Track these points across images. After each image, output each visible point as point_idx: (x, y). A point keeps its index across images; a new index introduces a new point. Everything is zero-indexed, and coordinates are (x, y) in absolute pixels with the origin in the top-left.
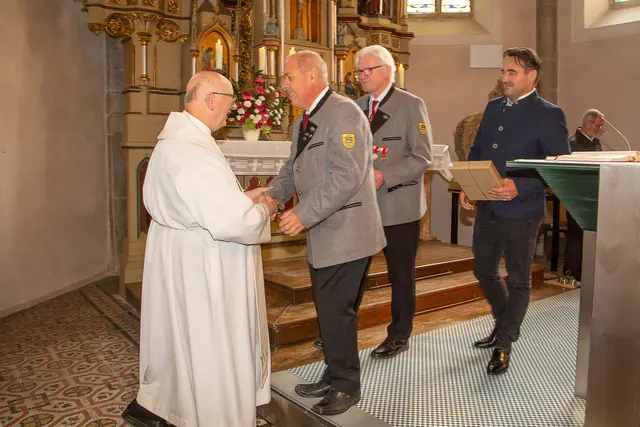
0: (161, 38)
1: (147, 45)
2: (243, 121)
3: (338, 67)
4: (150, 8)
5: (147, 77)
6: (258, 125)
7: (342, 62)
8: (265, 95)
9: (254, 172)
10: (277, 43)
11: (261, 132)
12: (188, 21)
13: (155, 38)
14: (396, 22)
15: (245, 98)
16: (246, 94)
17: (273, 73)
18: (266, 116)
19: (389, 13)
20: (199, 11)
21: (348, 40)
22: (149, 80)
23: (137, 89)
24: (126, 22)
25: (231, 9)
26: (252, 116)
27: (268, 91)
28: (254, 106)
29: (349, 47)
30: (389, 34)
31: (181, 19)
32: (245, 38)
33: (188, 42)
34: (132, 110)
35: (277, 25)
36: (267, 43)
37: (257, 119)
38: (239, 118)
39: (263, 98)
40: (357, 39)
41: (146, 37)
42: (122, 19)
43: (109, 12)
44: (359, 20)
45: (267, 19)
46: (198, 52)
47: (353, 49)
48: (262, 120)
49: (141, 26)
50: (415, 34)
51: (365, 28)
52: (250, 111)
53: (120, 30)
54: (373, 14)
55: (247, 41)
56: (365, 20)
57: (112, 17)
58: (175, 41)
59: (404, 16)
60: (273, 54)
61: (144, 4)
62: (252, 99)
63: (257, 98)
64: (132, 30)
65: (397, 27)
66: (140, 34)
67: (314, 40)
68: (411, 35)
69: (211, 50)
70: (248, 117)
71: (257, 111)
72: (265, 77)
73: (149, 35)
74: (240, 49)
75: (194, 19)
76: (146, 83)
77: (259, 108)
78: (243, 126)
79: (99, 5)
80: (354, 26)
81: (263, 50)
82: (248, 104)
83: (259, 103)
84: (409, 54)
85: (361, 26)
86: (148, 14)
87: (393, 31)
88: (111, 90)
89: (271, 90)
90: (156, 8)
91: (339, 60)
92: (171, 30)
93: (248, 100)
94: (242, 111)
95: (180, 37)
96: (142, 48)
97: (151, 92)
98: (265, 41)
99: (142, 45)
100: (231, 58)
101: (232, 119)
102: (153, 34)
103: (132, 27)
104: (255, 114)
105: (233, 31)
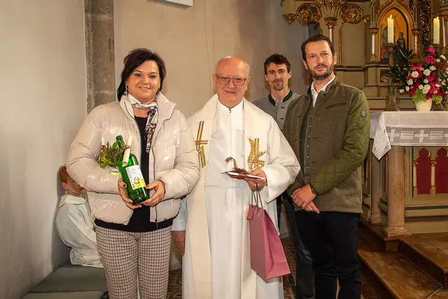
0: (345, 21)
1: (333, 28)
6: (429, 95)
8: (436, 65)
9: (421, 143)
11: (434, 103)
13: (340, 21)
15: (414, 69)
16: (415, 64)
18: (438, 86)
26: (421, 87)
27: (438, 61)
28: (422, 77)
31: (363, 1)
32: (425, 12)
36: (443, 13)
37: (426, 89)
38: (408, 89)
39: (433, 68)
41: (332, 21)
42: (311, 8)
43: (299, 4)
46: (377, 29)
48: (432, 90)
49: (328, 12)
52: (420, 80)
53: (309, 18)
57: (303, 7)
58: (358, 22)
62: (421, 69)
63: (426, 68)
64: (319, 17)
66: (326, 19)
70: (417, 87)
71: (426, 81)
72: (436, 46)
73: (335, 19)
74: (420, 24)
77: (428, 77)
78: (414, 97)
81: (437, 21)
82: (415, 74)
83: (427, 72)
89: (442, 60)
92: (355, 12)
93: (417, 70)
94: (410, 82)
95: (363, 18)
96: (329, 31)
97: (337, 70)
98: (441, 11)
99: (329, 28)
100: (410, 32)
101: (402, 91)
102: (339, 18)
103: (319, 14)
104: (424, 84)
105: (410, 6)
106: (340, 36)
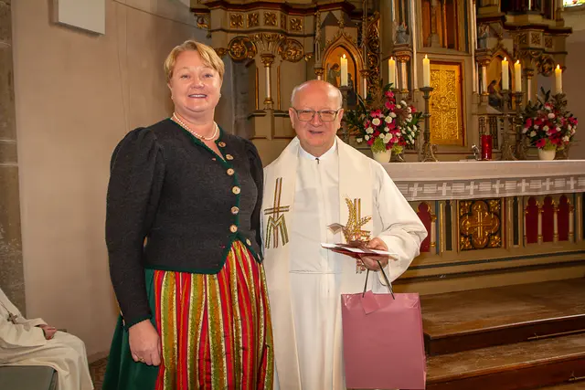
0: (284, 58)
1: (270, 67)
2: (372, 141)
3: (480, 75)
4: (271, 28)
5: (271, 100)
6: (389, 145)
7: (484, 68)
8: (396, 111)
10: (409, 53)
11: (393, 153)
12: (311, 38)
13: (278, 58)
14: (549, 18)
15: (374, 115)
16: (375, 111)
17: (405, 86)
18: (398, 134)
19: (539, 8)
20: (322, 27)
21: (491, 43)
22: (273, 103)
23: (262, 114)
24: (248, 45)
25: (357, 22)
26: (382, 136)
27: (399, 107)
28: (383, 124)
29: (494, 51)
30: (541, 34)
31: (304, 36)
32: (373, 50)
33: (312, 61)
34: (257, 135)
35: (408, 32)
36: (397, 54)
37: (387, 138)
38: (367, 138)
39: (394, 115)
40: (502, 41)
41: (269, 58)
42: (245, 43)
43: (231, 36)
44: (503, 19)
45: (396, 28)
46: (323, 69)
47: (497, 54)
48: (393, 139)
49: (263, 47)
50: (574, 30)
51: (511, 28)
52: (379, 130)
53: (242, 54)
54: (520, 10)
55: (375, 54)
56: (510, 19)
57: (236, 41)
58: (298, 60)
59: (559, 9)
60: (404, 65)
61: (266, 24)
62: (381, 116)
63: (387, 114)
64: (255, 53)
65: (551, 23)
66: (262, 56)
67: (451, 46)
68: (569, 31)
69: (337, 66)
70: (377, 136)
71: (387, 129)
72: (395, 91)
73: (273, 57)
74: (368, 63)
75: (318, 34)
76: (271, 107)
77: (389, 125)
78: (373, 147)
79: (222, 30)
80: (498, 26)
81: (392, 62)
82: (376, 122)
83: (389, 120)
84: (566, 53)
85: (506, 27)
86: (269, 34)
87: (546, 29)
88: (239, 117)
89: (402, 106)
90: (279, 28)
91: (480, 67)
92: (294, 49)
93: (377, 117)
94: (370, 130)
95: (304, 56)
96: (266, 70)
97: (276, 116)
98: (395, 51)
99: (266, 66)
100: (358, 73)
101: (360, 140)
102: (277, 55)
103: (254, 49)
104: (385, 133)
105: (359, 44)
106: (279, 76)
